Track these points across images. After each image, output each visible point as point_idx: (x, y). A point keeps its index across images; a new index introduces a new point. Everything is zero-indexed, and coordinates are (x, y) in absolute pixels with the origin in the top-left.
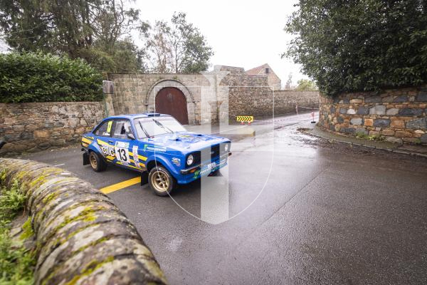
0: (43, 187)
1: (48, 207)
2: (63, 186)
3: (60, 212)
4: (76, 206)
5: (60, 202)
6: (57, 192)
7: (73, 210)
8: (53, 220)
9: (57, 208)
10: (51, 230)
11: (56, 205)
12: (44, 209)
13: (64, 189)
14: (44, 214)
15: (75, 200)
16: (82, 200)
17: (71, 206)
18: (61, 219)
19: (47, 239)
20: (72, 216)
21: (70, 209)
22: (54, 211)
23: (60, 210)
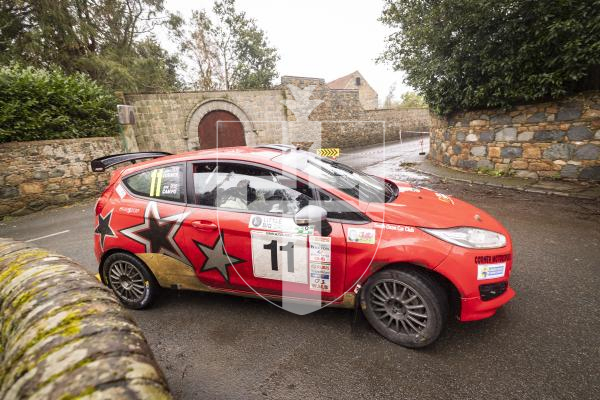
0: (16, 282)
1: (18, 314)
2: (43, 280)
3: (33, 322)
4: (57, 311)
5: (35, 306)
6: (33, 290)
7: (50, 319)
8: (23, 334)
9: (30, 316)
10: (18, 348)
11: (30, 311)
12: (13, 317)
13: (45, 284)
14: (13, 325)
15: (56, 302)
16: (67, 301)
17: (49, 312)
18: (33, 333)
19: (13, 363)
20: (48, 328)
21: (47, 317)
22: (25, 321)
23: (33, 318)
